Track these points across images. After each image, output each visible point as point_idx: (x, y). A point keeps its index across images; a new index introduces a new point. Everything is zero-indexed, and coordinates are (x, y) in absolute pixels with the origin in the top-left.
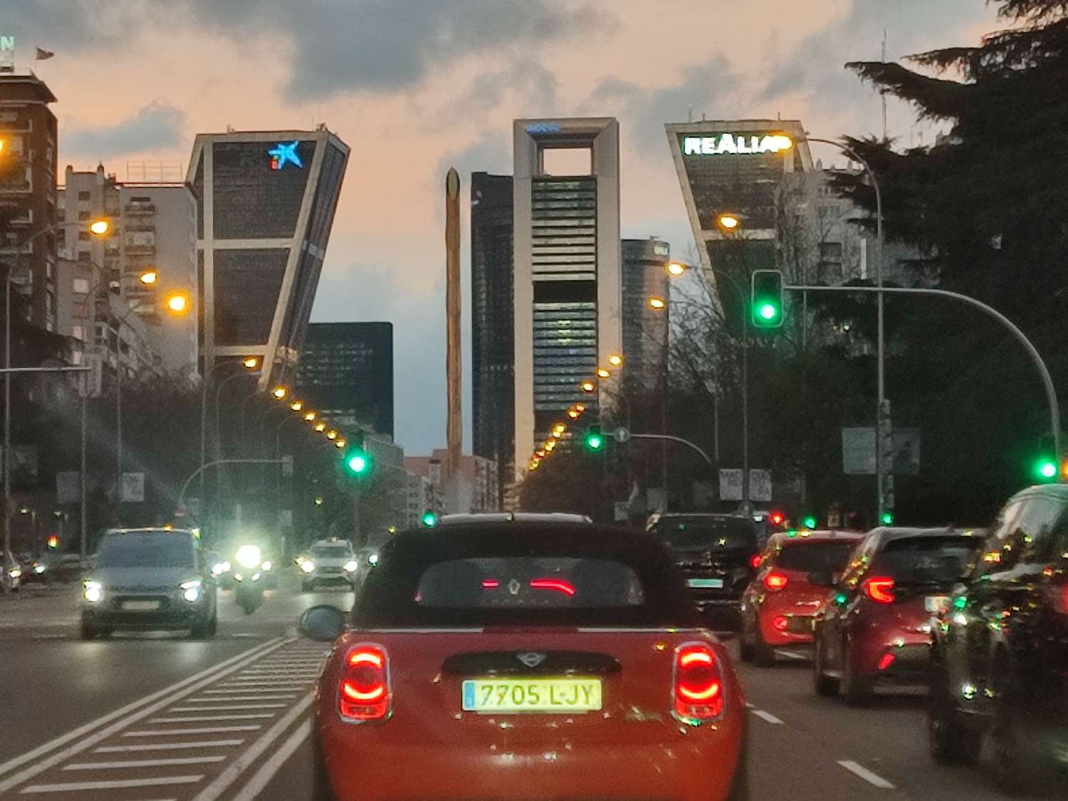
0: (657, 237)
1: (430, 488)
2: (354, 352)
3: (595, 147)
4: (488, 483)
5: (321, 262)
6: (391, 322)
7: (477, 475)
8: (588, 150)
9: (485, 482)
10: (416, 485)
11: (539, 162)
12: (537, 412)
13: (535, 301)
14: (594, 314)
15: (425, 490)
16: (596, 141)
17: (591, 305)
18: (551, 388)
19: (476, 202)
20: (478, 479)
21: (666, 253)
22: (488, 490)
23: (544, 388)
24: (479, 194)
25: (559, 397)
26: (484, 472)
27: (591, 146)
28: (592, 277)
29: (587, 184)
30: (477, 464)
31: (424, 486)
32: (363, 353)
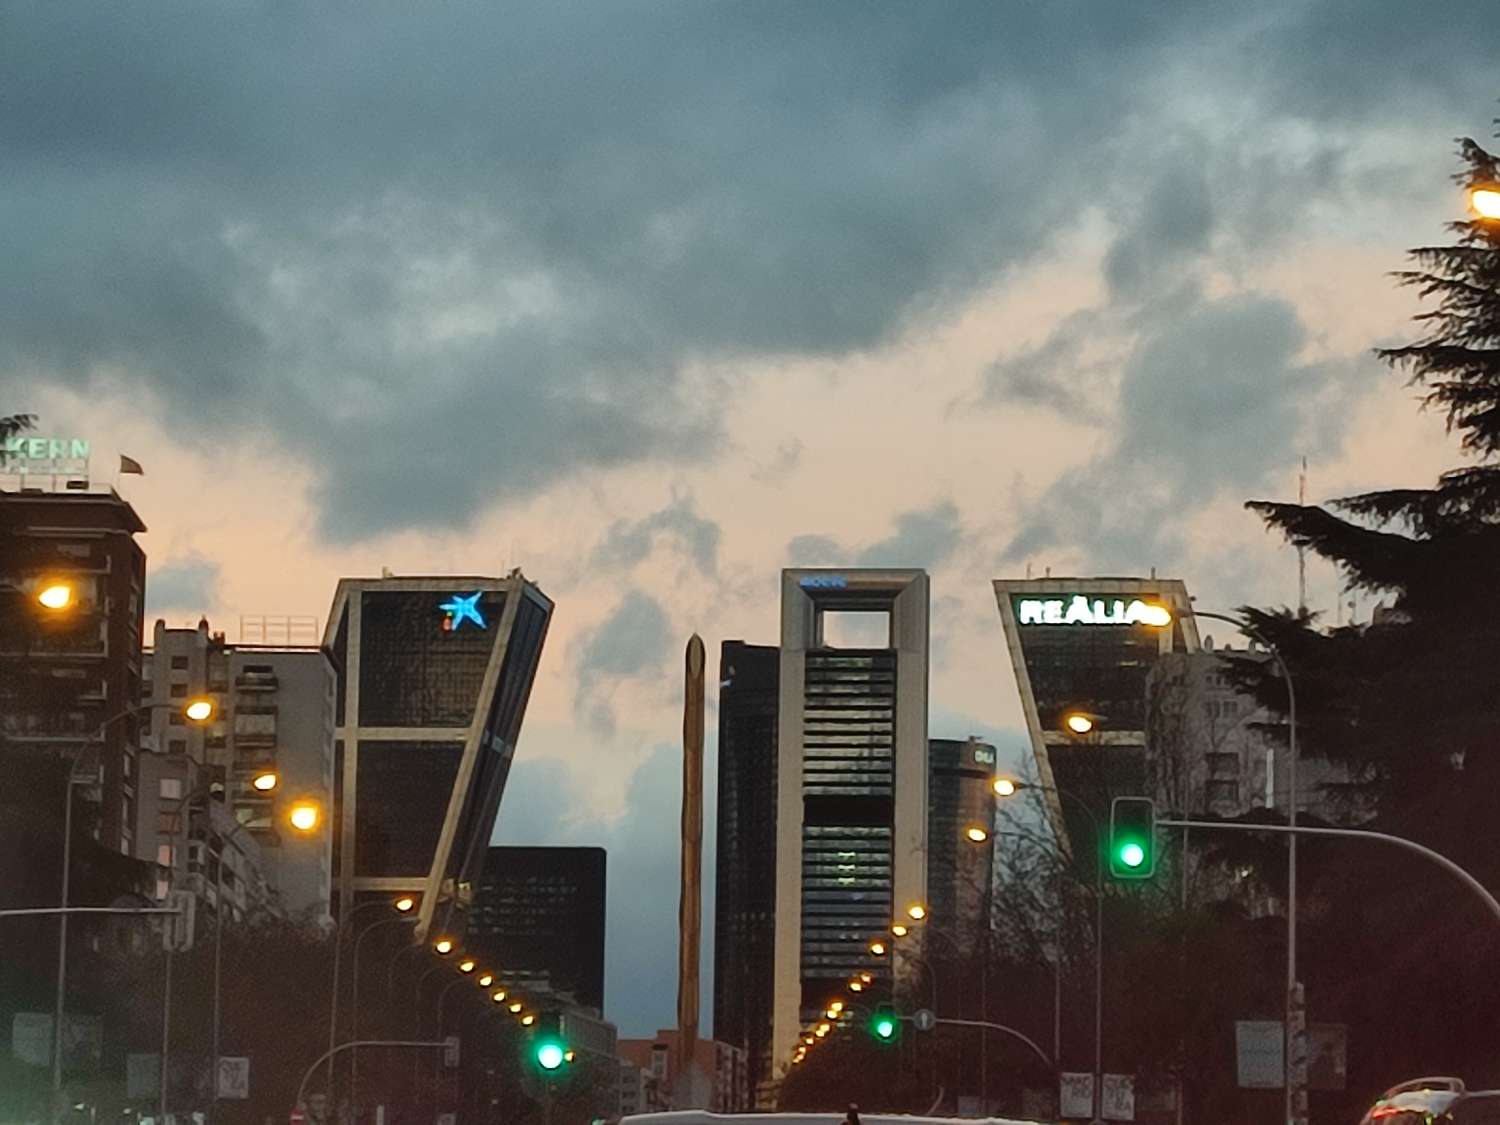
0: (979, 738)
1: (652, 1085)
2: (550, 889)
3: (896, 609)
4: (733, 1079)
5: (509, 761)
6: (605, 847)
7: (719, 1069)
8: (887, 614)
9: (729, 1077)
10: (634, 1081)
11: (816, 627)
12: (804, 981)
13: (806, 824)
14: (888, 844)
15: (646, 1087)
16: (897, 601)
17: (885, 831)
18: (826, 947)
19: (727, 683)
20: (721, 1073)
21: (991, 760)
22: (734, 1089)
23: (814, 946)
24: (732, 670)
25: (838, 961)
26: (729, 1065)
27: (888, 608)
28: (887, 791)
29: (883, 663)
30: (719, 1051)
31: (643, 1083)
32: (564, 890)
